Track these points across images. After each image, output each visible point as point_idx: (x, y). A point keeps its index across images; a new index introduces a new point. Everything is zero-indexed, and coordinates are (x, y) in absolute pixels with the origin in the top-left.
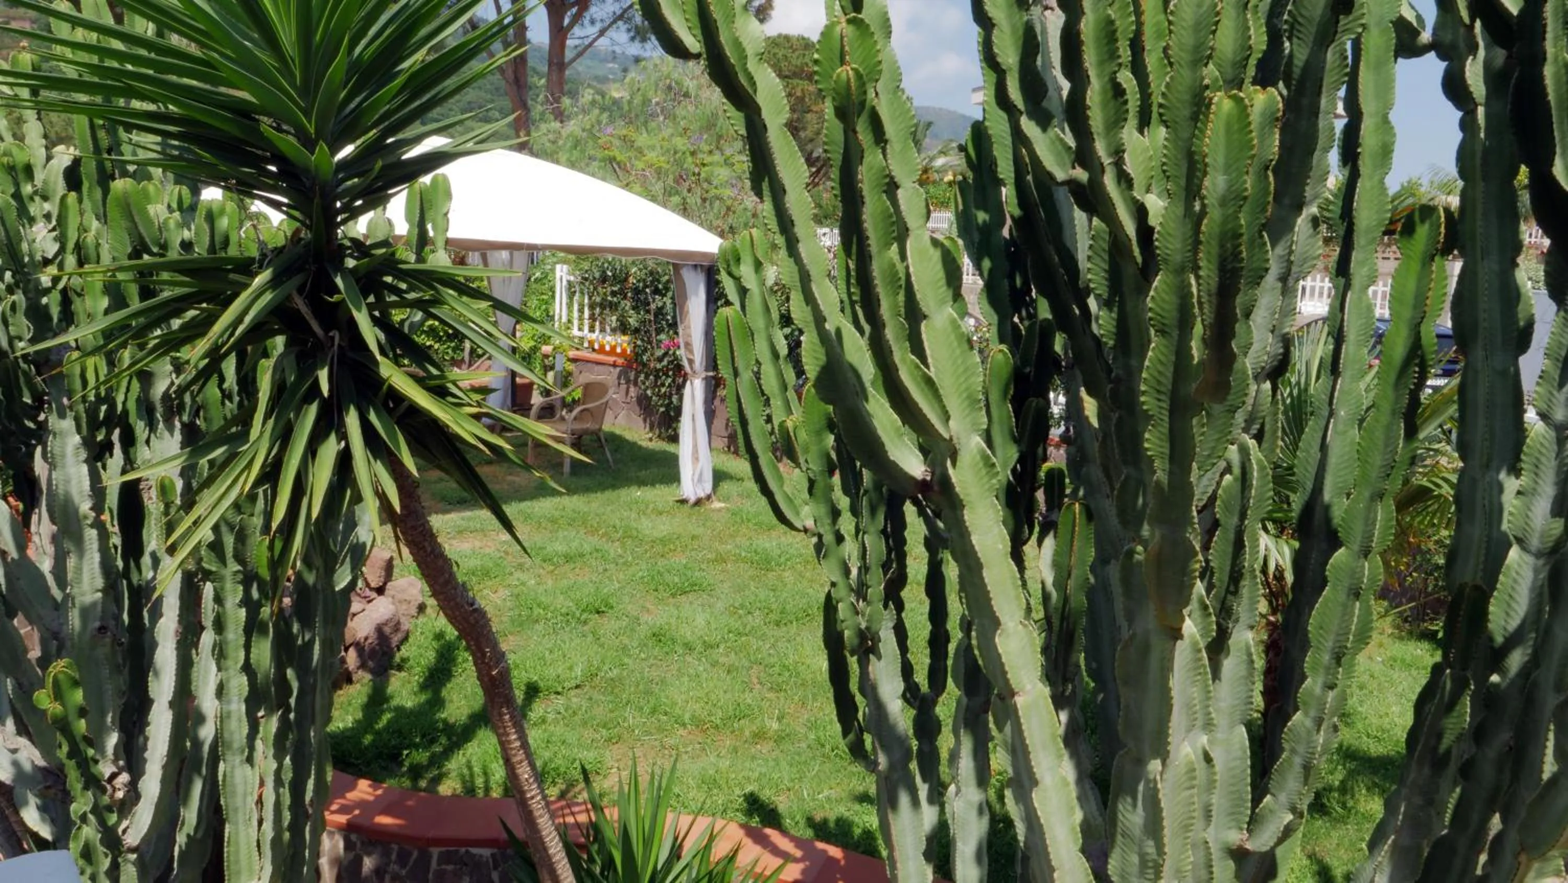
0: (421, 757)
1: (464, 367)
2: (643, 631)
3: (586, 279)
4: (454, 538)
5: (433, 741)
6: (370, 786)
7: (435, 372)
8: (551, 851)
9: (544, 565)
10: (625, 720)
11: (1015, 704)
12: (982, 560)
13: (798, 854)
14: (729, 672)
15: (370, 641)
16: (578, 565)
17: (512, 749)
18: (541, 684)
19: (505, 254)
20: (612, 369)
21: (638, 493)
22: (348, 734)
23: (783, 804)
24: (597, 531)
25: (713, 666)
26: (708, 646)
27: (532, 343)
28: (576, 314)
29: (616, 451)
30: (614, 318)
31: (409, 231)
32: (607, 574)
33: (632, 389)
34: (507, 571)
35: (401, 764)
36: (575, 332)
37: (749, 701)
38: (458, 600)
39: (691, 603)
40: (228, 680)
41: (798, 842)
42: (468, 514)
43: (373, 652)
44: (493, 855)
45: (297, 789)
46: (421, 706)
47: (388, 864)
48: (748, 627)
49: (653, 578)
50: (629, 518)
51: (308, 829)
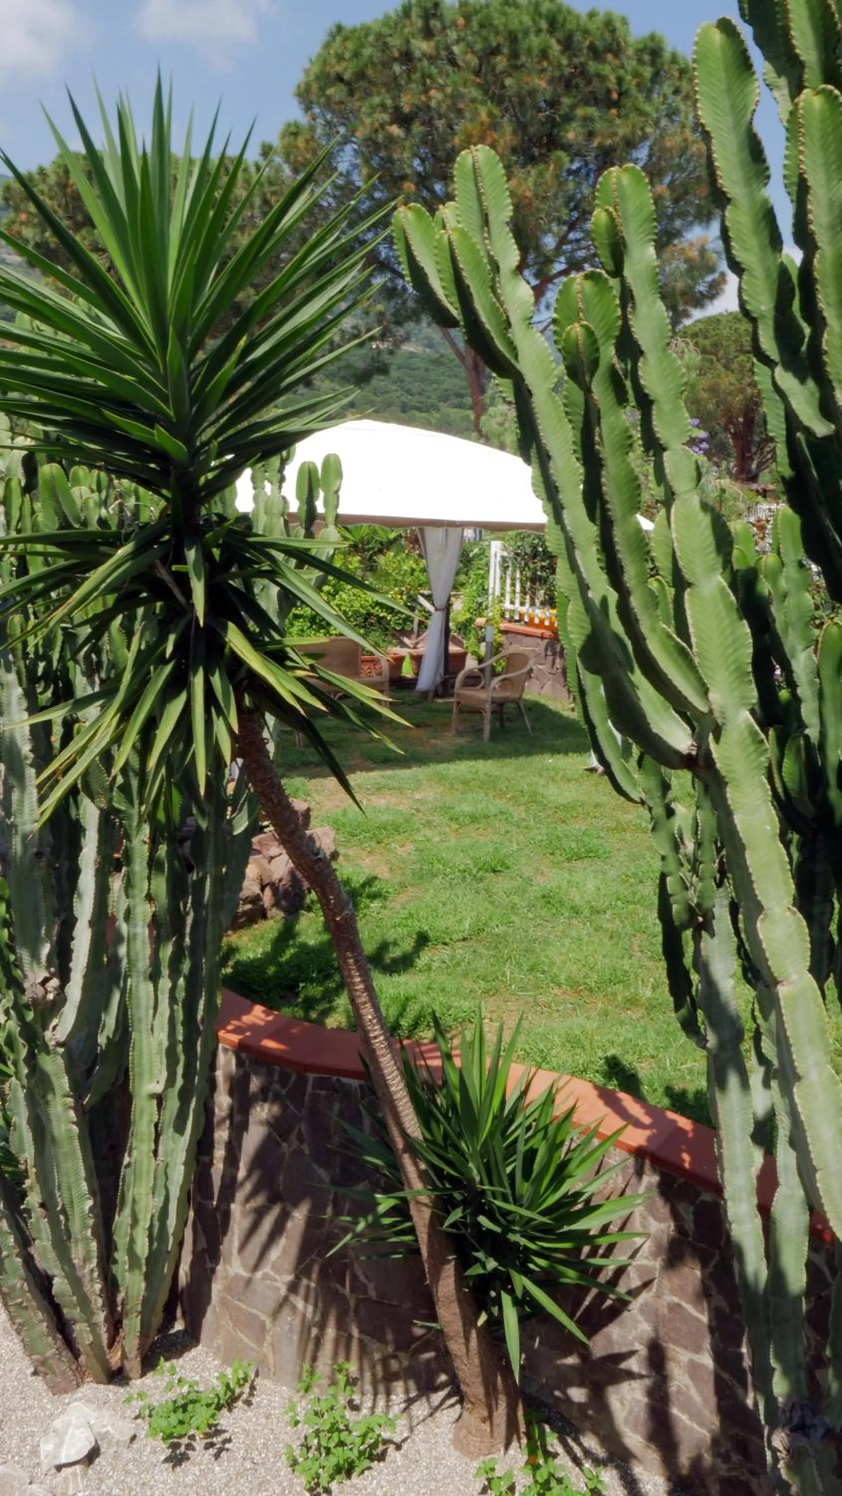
0: (316, 990)
1: (414, 636)
2: (534, 892)
3: (518, 554)
4: (373, 794)
5: (328, 977)
6: (264, 1012)
7: (277, 637)
8: (393, 1089)
9: (451, 824)
10: (504, 975)
11: (777, 994)
12: (744, 841)
13: (647, 1120)
14: (611, 937)
15: (283, 882)
16: (482, 826)
17: (357, 990)
18: (431, 934)
19: (440, 531)
20: (539, 641)
21: (550, 760)
22: (256, 964)
23: (644, 1070)
24: (505, 794)
25: (596, 930)
26: (595, 911)
27: (468, 616)
28: (508, 588)
29: (537, 719)
30: (542, 592)
31: (299, 509)
32: (508, 836)
33: (558, 660)
34: (415, 827)
35: (297, 995)
36: (507, 605)
37: (627, 968)
38: (304, 849)
39: (585, 868)
40: (135, 906)
41: (650, 1110)
42: (389, 772)
43: (286, 892)
44: (361, 1086)
45: (190, 1007)
46: (322, 944)
47: (271, 1083)
48: (637, 897)
49: (551, 842)
50: (537, 784)
51: (199, 1043)
